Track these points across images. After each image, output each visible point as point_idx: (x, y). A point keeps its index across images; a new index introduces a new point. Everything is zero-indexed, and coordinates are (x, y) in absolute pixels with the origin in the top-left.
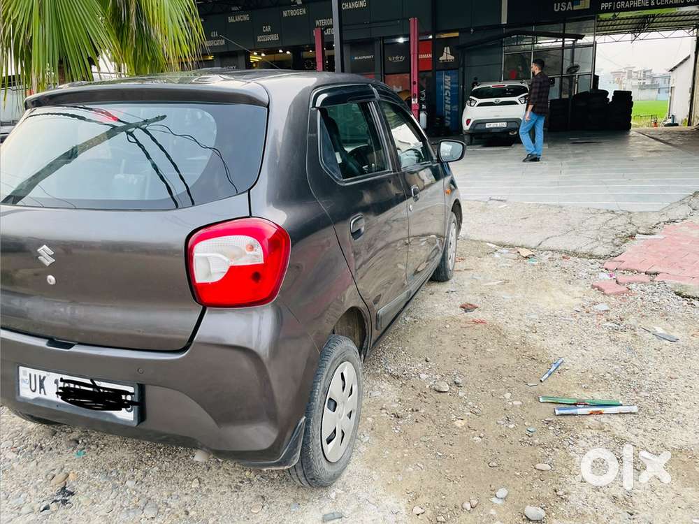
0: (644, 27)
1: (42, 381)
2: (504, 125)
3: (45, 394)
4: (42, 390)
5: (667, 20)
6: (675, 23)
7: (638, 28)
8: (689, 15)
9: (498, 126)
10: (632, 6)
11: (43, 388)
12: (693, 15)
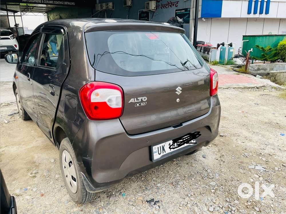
0: (28, 10)
1: (163, 148)
2: (6, 48)
3: (165, 152)
4: (164, 151)
5: (36, 8)
6: (38, 10)
7: (24, 10)
8: (42, 7)
9: (3, 49)
10: (35, 2)
11: (164, 150)
12: (44, 8)
